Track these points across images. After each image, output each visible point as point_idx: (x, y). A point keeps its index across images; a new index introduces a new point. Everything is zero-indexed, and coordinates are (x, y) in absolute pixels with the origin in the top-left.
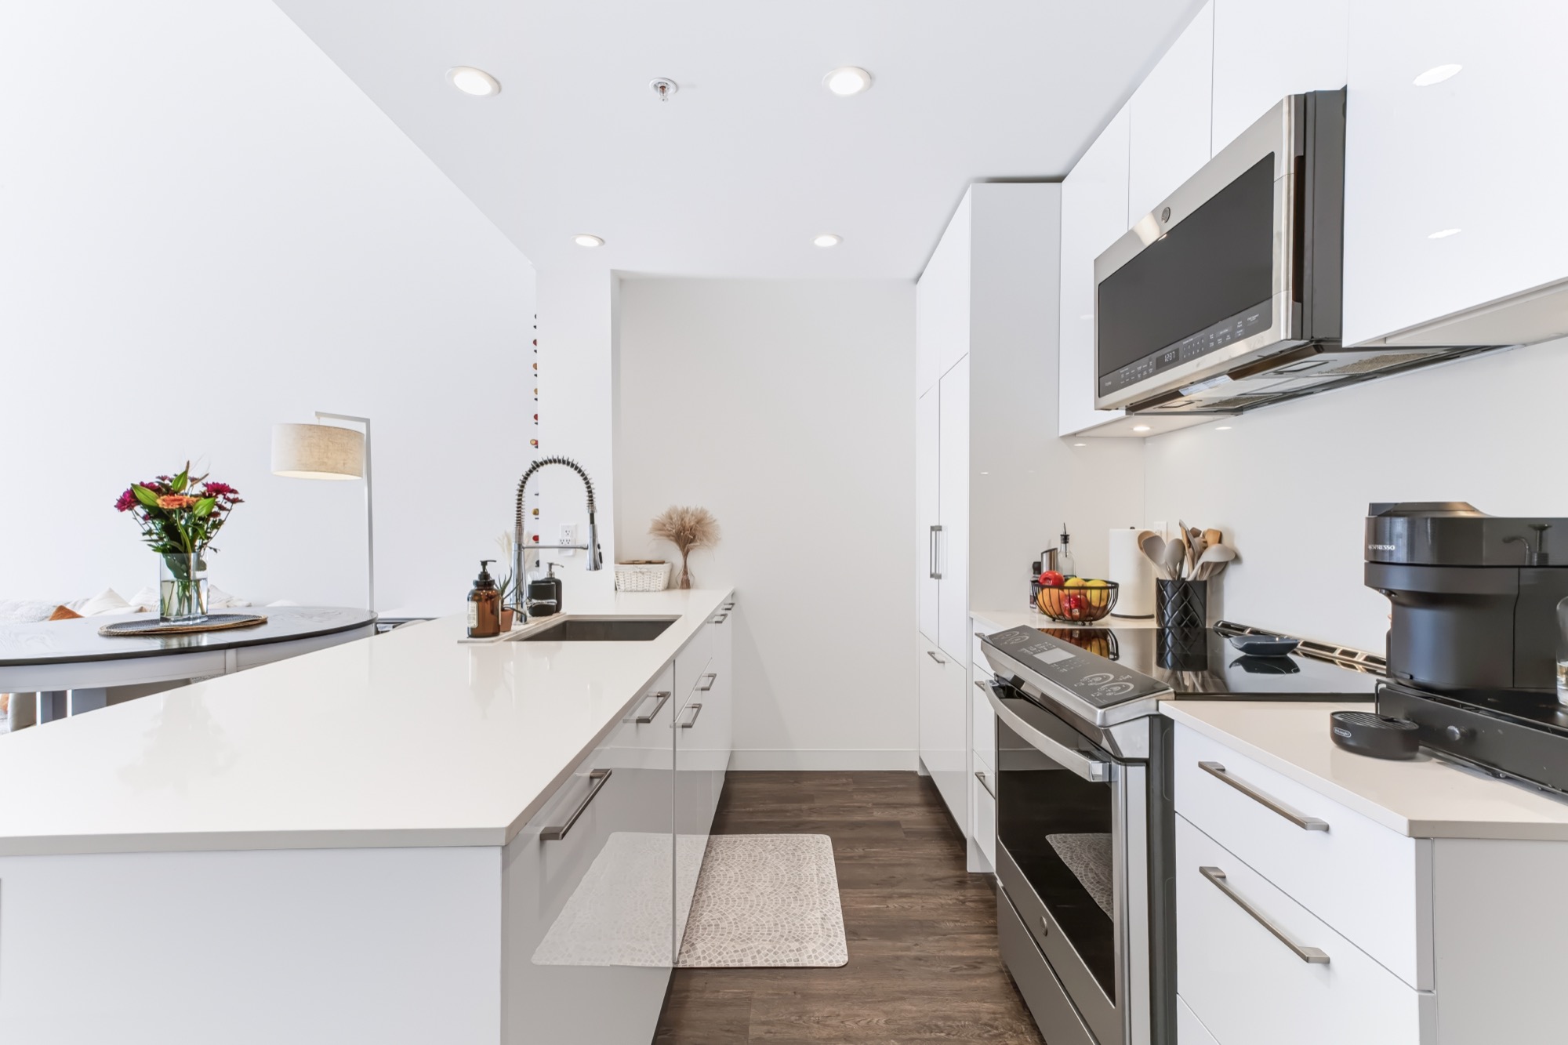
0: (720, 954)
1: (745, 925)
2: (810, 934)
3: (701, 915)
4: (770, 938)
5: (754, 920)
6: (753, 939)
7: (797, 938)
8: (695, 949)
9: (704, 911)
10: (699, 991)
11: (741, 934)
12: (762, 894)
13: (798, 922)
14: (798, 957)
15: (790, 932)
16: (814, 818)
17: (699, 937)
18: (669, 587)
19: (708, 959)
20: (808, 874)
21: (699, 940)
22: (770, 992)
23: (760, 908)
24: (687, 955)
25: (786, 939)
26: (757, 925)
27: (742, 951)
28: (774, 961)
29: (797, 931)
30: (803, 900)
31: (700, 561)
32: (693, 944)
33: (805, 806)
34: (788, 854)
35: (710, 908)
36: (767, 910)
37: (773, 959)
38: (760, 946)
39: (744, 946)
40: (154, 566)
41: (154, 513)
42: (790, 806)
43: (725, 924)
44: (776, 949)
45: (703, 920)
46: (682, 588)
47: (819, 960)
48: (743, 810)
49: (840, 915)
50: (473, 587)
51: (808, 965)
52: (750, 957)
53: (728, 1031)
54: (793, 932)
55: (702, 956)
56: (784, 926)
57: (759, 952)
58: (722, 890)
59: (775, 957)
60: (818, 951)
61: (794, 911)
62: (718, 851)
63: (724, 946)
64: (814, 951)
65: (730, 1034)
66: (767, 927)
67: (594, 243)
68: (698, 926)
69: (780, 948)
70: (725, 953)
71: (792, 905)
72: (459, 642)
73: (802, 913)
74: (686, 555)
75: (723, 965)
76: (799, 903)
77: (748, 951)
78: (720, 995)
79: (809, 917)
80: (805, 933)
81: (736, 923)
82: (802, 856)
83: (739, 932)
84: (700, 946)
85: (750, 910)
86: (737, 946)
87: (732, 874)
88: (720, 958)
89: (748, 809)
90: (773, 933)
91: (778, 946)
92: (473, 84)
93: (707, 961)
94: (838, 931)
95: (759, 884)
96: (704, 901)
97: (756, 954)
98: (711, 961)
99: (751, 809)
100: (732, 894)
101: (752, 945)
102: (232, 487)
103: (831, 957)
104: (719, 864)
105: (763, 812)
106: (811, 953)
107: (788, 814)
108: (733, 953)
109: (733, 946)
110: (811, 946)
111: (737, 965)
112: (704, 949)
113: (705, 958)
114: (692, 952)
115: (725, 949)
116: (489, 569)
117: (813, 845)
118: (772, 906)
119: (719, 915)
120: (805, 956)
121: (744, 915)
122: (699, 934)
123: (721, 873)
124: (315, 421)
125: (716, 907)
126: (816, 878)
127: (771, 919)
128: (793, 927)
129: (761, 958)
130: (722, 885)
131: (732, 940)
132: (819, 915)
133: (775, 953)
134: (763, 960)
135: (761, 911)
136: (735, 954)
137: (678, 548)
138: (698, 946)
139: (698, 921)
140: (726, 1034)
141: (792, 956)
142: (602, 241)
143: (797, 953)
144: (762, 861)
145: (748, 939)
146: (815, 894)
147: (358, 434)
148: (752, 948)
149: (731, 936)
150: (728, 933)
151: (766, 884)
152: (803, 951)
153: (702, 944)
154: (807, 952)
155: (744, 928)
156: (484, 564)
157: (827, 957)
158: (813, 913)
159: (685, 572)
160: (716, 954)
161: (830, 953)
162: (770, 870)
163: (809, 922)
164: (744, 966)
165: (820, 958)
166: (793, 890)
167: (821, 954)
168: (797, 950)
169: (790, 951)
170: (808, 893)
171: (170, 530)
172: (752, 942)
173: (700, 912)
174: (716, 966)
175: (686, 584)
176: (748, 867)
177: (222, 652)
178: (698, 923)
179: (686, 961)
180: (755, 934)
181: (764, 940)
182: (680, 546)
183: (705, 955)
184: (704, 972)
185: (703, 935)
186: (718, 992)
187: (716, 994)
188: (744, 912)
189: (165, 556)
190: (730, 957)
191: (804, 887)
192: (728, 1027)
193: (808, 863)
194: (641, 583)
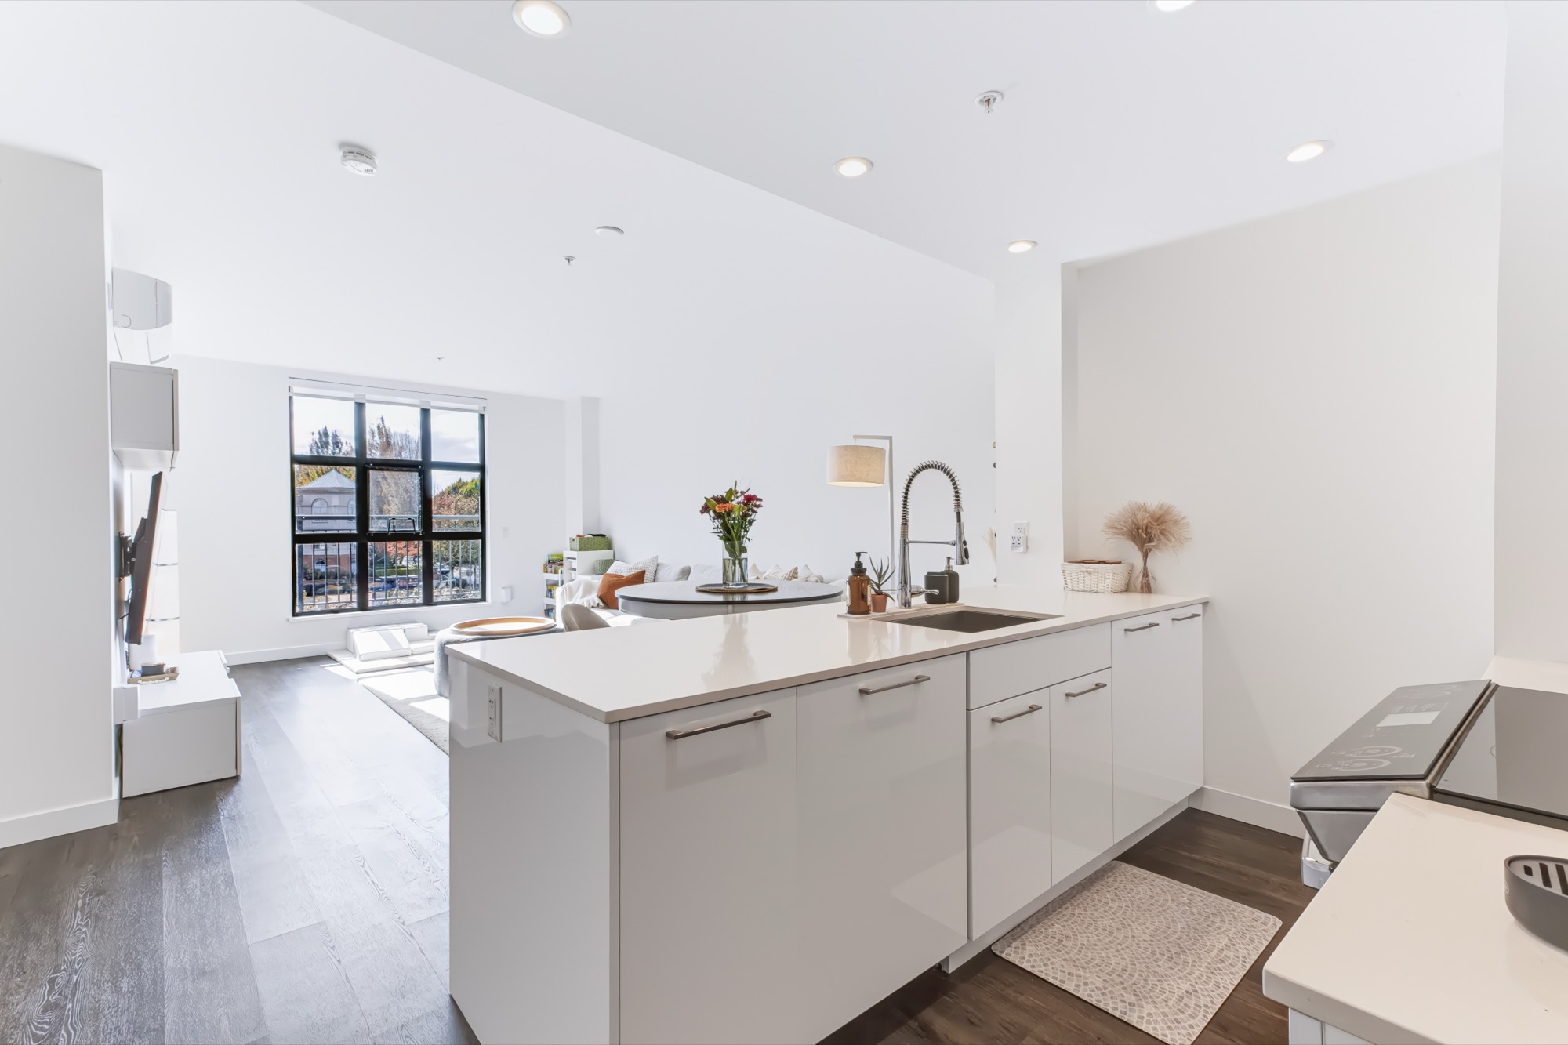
0: (1045, 965)
1: (1089, 954)
2: (1158, 997)
3: (1053, 925)
4: (1108, 977)
5: (1104, 955)
6: (1087, 970)
7: (1138, 993)
8: (1024, 949)
9: (1057, 923)
10: (1004, 984)
11: (1078, 959)
12: (1133, 937)
13: (1152, 980)
14: (1127, 1011)
15: (1134, 984)
16: (1280, 896)
17: (1035, 942)
18: (1127, 589)
19: (1032, 963)
20: (1208, 944)
21: (1033, 943)
22: (1072, 1023)
23: (1119, 947)
24: (1014, 950)
25: (1125, 988)
26: (1103, 961)
27: (1069, 974)
28: (1097, 1001)
29: (1144, 987)
30: (1179, 964)
31: (1161, 563)
32: (1025, 944)
33: (1276, 879)
34: (1200, 914)
35: (1065, 924)
36: (1126, 953)
37: (1098, 998)
38: (1090, 980)
39: (1074, 970)
40: (718, 549)
41: (718, 516)
42: (1253, 871)
43: (1070, 944)
44: (1106, 991)
45: (1050, 930)
46: (1142, 592)
47: (1151, 1026)
48: (1187, 854)
49: (1219, 1002)
50: (850, 574)
51: (1135, 1024)
52: (1074, 983)
53: (1006, 1029)
54: (1139, 985)
55: (1027, 958)
56: (1133, 976)
57: (1086, 984)
58: (1092, 914)
59: (1101, 998)
60: (1155, 1018)
61: (1157, 969)
62: (1118, 880)
63: (1053, 960)
64: (1150, 1015)
65: (1006, 1032)
66: (1112, 967)
67: (1026, 247)
68: (1042, 932)
69: (1111, 992)
70: (1050, 967)
71: (1160, 963)
72: (838, 616)
73: (1166, 975)
74: (1145, 556)
75: (1043, 976)
76: (1171, 964)
77: (1075, 978)
78: (1021, 998)
79: (1172, 982)
80: (1152, 994)
81: (1082, 948)
82: (1218, 924)
83: (1079, 957)
84: (1030, 948)
85: (1107, 944)
86: (1066, 966)
87: (1116, 905)
88: (1043, 969)
89: (1193, 856)
90: (1114, 976)
91: (1110, 989)
92: (852, 169)
93: (1029, 965)
94: (1200, 1015)
95: (1139, 927)
96: (1064, 915)
97: (1082, 984)
98: (1033, 966)
99: (1197, 857)
100: (1099, 923)
101: (1083, 974)
102: (758, 497)
103: (1167, 1032)
104: (1108, 891)
105: (1212, 865)
106: (1145, 1015)
107: (1244, 879)
108: (1058, 971)
109: (1062, 966)
110: (1148, 1008)
111: (1057, 983)
112: (1032, 953)
113: (1029, 961)
114: (1020, 951)
115: (1053, 963)
116: (864, 559)
117: (1244, 919)
118: (1135, 952)
119: (1070, 933)
120: (1136, 1014)
121: (1096, 945)
122: (1036, 939)
123: (1104, 900)
124: (853, 443)
125: (1072, 926)
126: (1215, 951)
127: (1123, 963)
128: (1142, 982)
129: (1086, 990)
130: (1096, 910)
131: (1065, 960)
132: (1186, 986)
133: (1103, 994)
134: (1086, 993)
135: (1118, 951)
136: (1060, 973)
137: (1135, 546)
138: (1028, 948)
139: (1045, 929)
140: (1002, 1029)
141: (1120, 1006)
142: (1034, 243)
143: (1128, 1007)
144: (1161, 909)
145: (1083, 967)
146: (1201, 966)
147: (881, 451)
148: (1080, 977)
149: (1067, 956)
150: (1066, 952)
151: (1147, 931)
152: (1136, 1008)
153: (1033, 948)
154: (1140, 1011)
155: (1087, 956)
156: (859, 554)
157: (1162, 1029)
158: (1179, 981)
159: (1146, 574)
160: (1042, 964)
161: (1169, 1028)
162: (1163, 920)
163: (1167, 987)
164: (1064, 988)
165: (1153, 1025)
166: (1174, 950)
167: (1156, 1022)
168: (1130, 1004)
169: (1121, 1000)
170: (1190, 961)
171: (725, 527)
172: (1085, 972)
173: (1053, 922)
174: (1036, 973)
175: (1147, 588)
176: (1139, 907)
177: (725, 606)
178: (1043, 930)
179: (1010, 955)
180: (1094, 966)
181: (1099, 977)
182: (1138, 546)
183: (1031, 959)
184: (1021, 971)
185: (1040, 941)
186: (1022, 994)
187: (1019, 995)
188: (1098, 943)
189: (725, 543)
190: (1054, 973)
191: (1191, 954)
192: (1007, 1025)
193: (1218, 934)
194: (1089, 583)
